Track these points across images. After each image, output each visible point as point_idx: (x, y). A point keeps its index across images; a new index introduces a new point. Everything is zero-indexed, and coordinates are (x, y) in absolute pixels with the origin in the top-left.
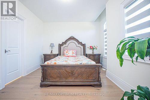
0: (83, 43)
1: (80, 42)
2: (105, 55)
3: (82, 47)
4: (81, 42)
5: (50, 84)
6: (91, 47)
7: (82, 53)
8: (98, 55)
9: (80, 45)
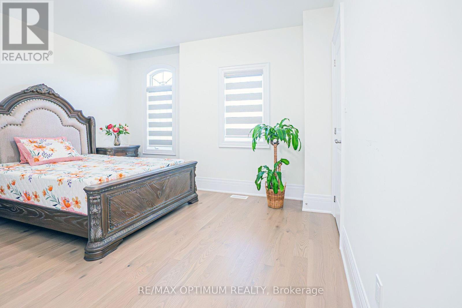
0: (86, 115)
1: (75, 109)
2: (148, 148)
3: (84, 128)
4: (81, 112)
5: (122, 237)
6: (109, 127)
7: (86, 149)
8: (133, 148)
9: (74, 121)
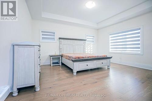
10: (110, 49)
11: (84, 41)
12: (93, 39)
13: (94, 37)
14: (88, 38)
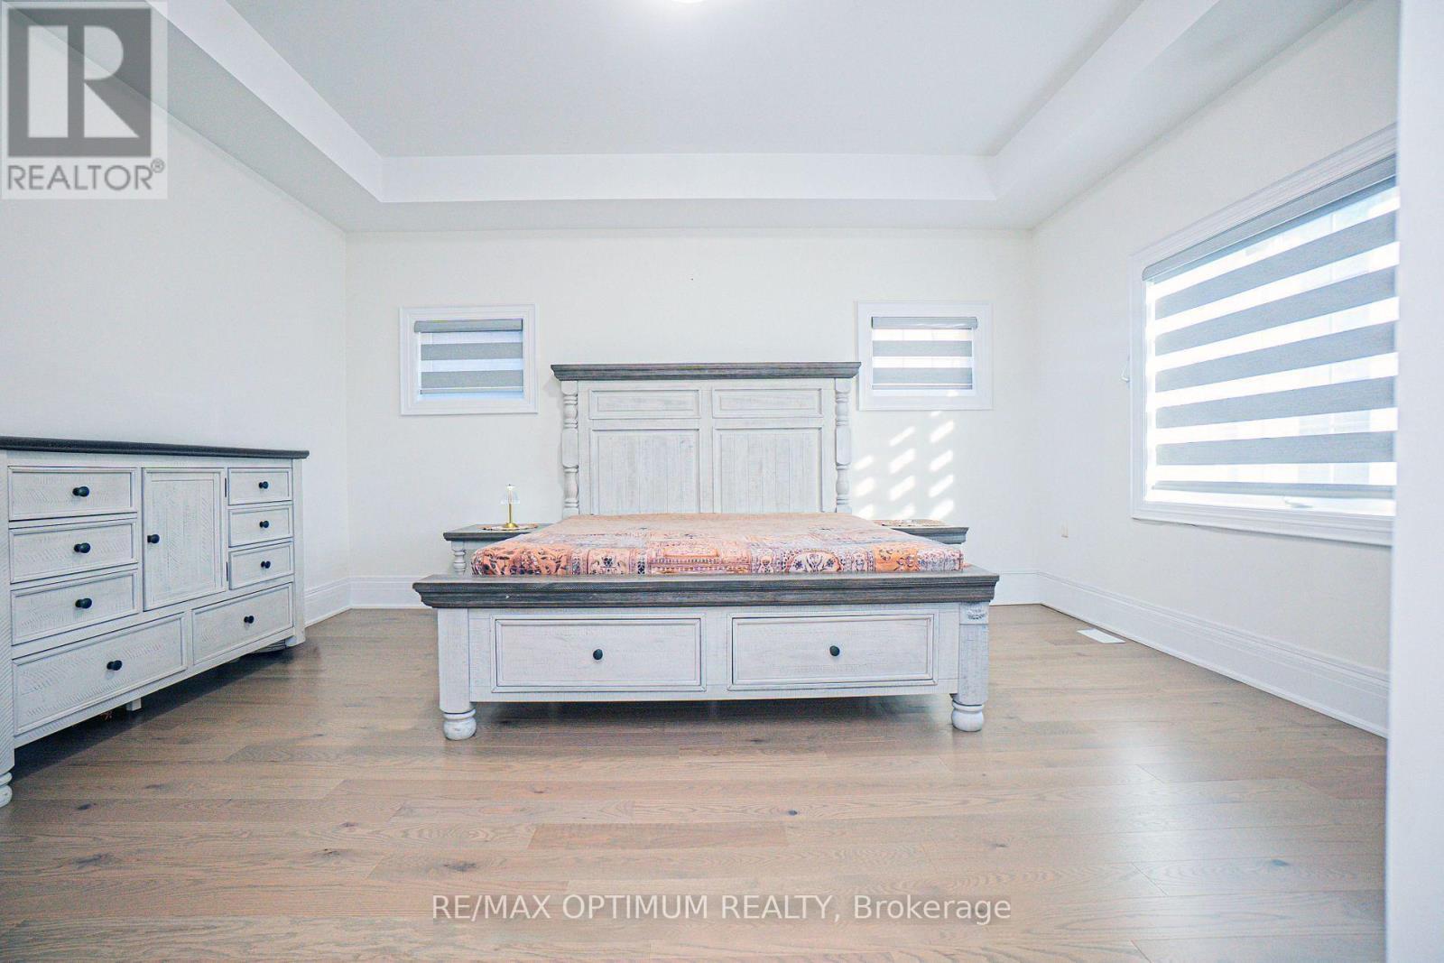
10: (1156, 472)
11: (827, 384)
12: (965, 349)
13: (971, 324)
14: (880, 349)
